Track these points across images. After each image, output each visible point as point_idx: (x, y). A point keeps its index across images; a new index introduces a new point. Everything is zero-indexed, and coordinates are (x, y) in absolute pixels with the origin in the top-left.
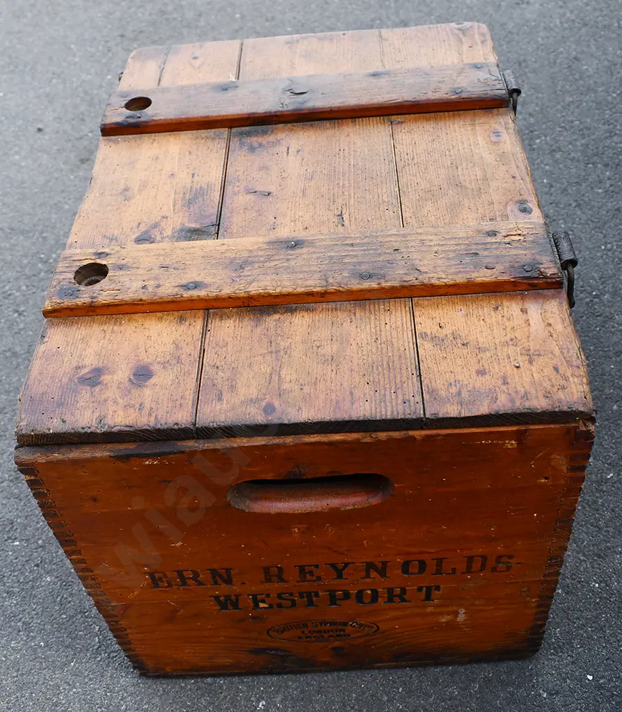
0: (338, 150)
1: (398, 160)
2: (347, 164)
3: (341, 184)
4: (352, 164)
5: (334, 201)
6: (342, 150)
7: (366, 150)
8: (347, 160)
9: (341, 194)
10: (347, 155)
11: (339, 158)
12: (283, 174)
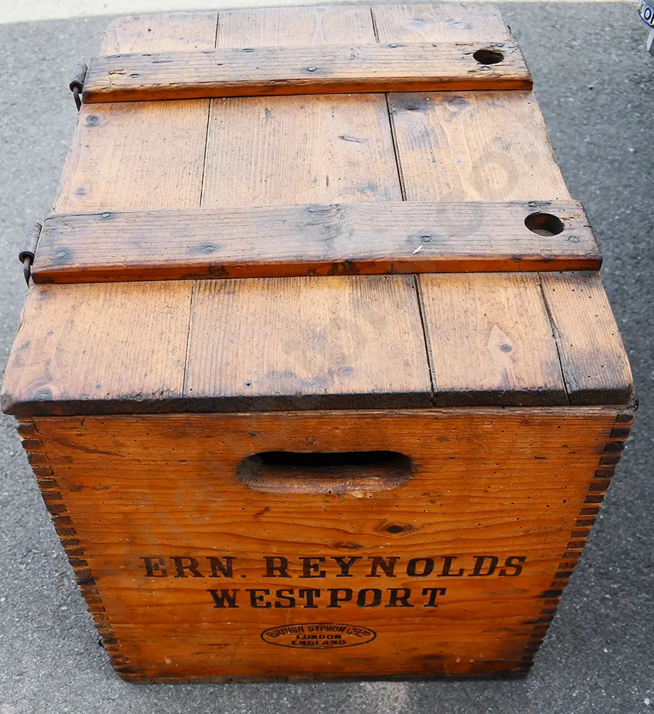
0: (268, 181)
1: (201, 168)
2: (259, 165)
3: (266, 145)
4: (253, 165)
5: (274, 130)
6: (263, 181)
7: (235, 180)
8: (258, 170)
9: (266, 136)
10: (258, 175)
11: (267, 173)
12: (331, 157)
